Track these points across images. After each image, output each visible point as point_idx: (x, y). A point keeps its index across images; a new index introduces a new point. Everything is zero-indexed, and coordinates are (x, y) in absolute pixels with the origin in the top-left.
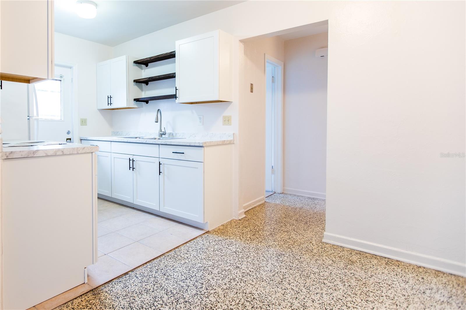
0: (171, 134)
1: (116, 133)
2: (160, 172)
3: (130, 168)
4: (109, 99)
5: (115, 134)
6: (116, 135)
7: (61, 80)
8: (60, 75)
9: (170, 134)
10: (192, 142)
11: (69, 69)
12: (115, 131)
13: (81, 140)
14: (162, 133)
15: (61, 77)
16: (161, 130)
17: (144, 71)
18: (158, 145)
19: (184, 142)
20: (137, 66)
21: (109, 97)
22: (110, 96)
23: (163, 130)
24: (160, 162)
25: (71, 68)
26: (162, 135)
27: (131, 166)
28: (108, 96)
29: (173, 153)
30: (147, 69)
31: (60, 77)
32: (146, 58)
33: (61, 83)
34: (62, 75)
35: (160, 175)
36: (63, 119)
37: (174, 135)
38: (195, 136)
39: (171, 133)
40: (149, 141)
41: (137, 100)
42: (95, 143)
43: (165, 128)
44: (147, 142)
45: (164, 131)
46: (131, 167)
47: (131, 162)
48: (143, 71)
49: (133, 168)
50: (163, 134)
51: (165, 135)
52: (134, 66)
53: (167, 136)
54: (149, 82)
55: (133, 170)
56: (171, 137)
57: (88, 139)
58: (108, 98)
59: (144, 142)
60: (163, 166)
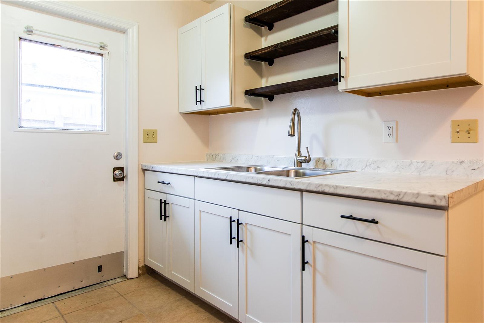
0: (321, 161)
1: (214, 156)
2: (304, 263)
3: (231, 239)
4: (198, 92)
5: (213, 158)
6: (214, 160)
7: (102, 55)
8: (101, 43)
9: (318, 161)
10: (405, 193)
11: (122, 35)
12: (213, 154)
13: (144, 170)
14: (303, 158)
15: (102, 47)
16: (299, 154)
17: (266, 40)
18: (299, 193)
19: (379, 191)
20: (251, 28)
21: (198, 88)
22: (200, 86)
23: (304, 153)
24: (303, 237)
25: (124, 32)
26: (301, 163)
27: (234, 235)
28: (196, 87)
29: (342, 217)
30: (271, 34)
31: (99, 46)
32: (269, 7)
33: (102, 59)
34: (103, 43)
35: (303, 269)
36: (105, 130)
37: (328, 162)
38: (378, 167)
39: (320, 159)
40: (275, 180)
41: (250, 93)
42: (166, 178)
43: (307, 148)
44: (271, 184)
45: (307, 155)
46: (234, 238)
47: (234, 225)
48: (263, 39)
49: (238, 242)
50: (305, 161)
51: (308, 162)
52: (245, 26)
53: (311, 165)
54: (275, 60)
55: (238, 246)
56: (321, 167)
57: (153, 170)
58: (196, 90)
59: (264, 183)
60: (311, 247)
